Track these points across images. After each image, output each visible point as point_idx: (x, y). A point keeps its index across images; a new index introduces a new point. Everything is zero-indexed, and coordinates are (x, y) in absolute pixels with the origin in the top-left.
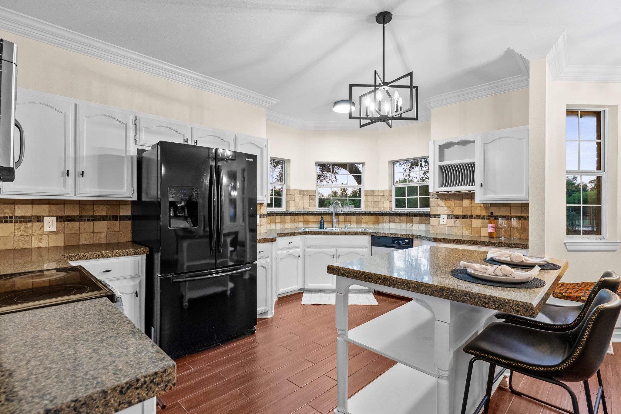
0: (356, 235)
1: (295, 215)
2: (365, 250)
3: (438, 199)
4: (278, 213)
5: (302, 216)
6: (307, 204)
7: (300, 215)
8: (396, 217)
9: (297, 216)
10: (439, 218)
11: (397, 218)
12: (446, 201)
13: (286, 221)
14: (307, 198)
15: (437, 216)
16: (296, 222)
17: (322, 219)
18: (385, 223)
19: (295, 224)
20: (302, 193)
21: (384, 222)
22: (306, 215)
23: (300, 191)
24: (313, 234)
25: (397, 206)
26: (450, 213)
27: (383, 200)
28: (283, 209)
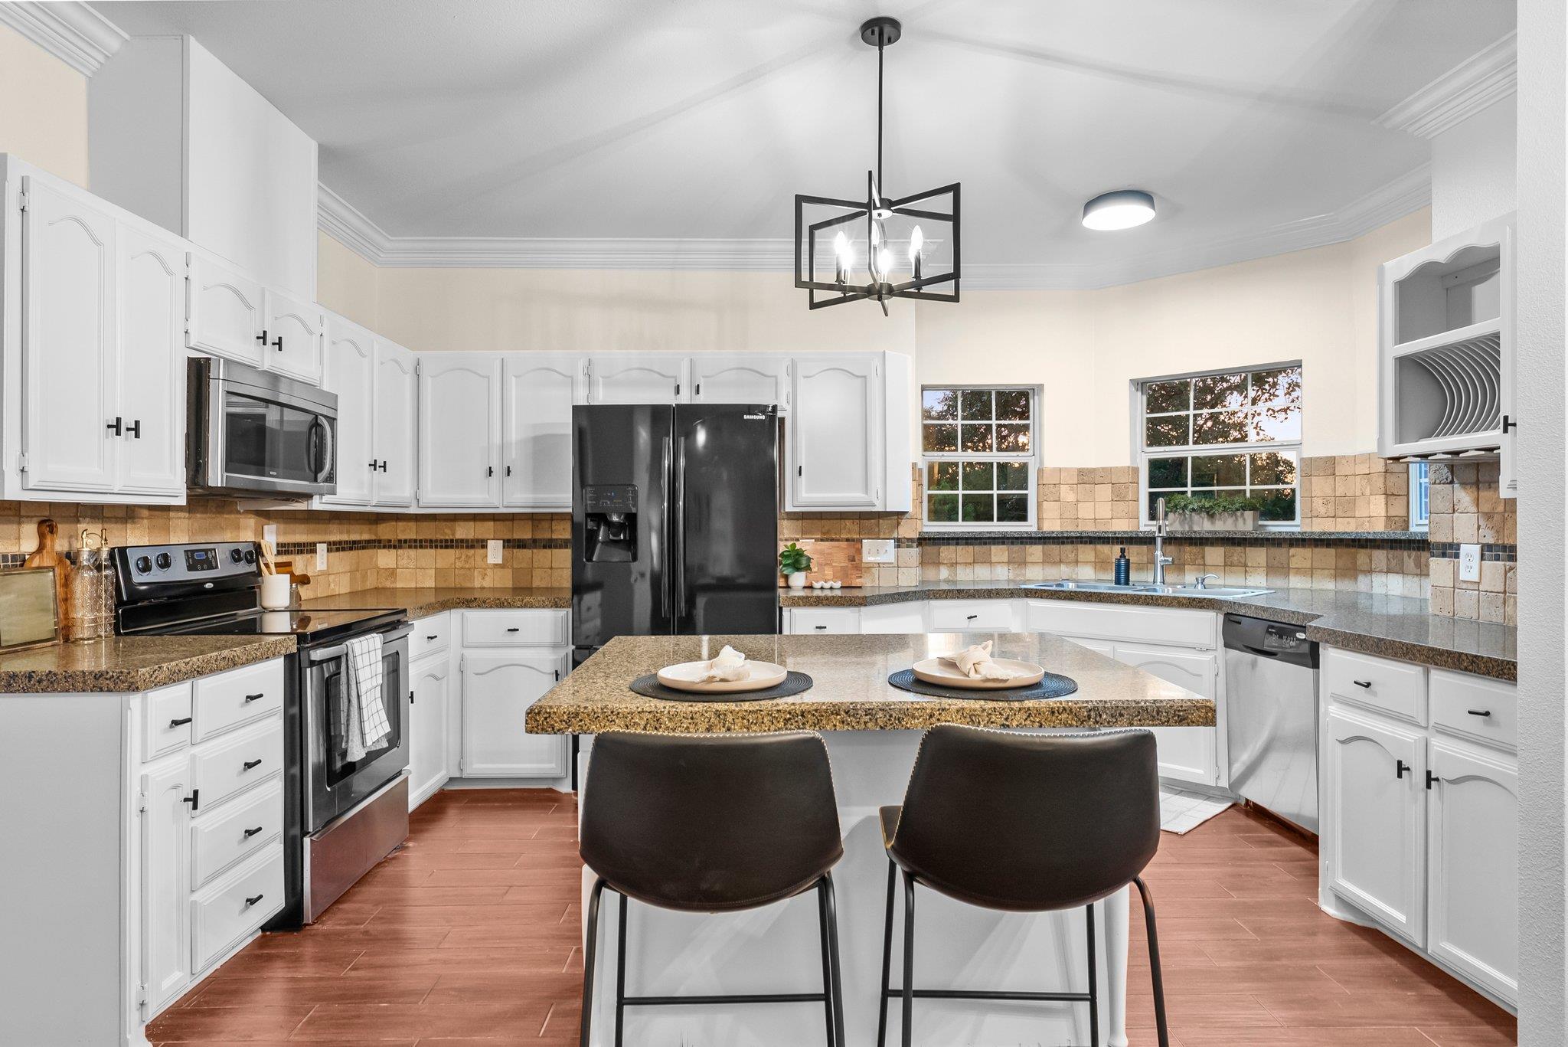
0: (1173, 606)
1: (1063, 543)
2: (1207, 657)
3: (1452, 482)
4: (989, 535)
5: (1089, 548)
6: (1104, 511)
7: (1081, 543)
8: (1406, 553)
9: (1069, 547)
10: (1457, 556)
12: (1478, 489)
13: (1029, 559)
14: (1104, 492)
15: (1450, 550)
16: (1068, 563)
17: (1123, 556)
18: (1374, 575)
19: (1063, 567)
20: (1086, 477)
21: (1370, 571)
22: (1104, 543)
23: (1082, 472)
26: (1490, 540)
27: (1368, 492)
28: (1029, 526)
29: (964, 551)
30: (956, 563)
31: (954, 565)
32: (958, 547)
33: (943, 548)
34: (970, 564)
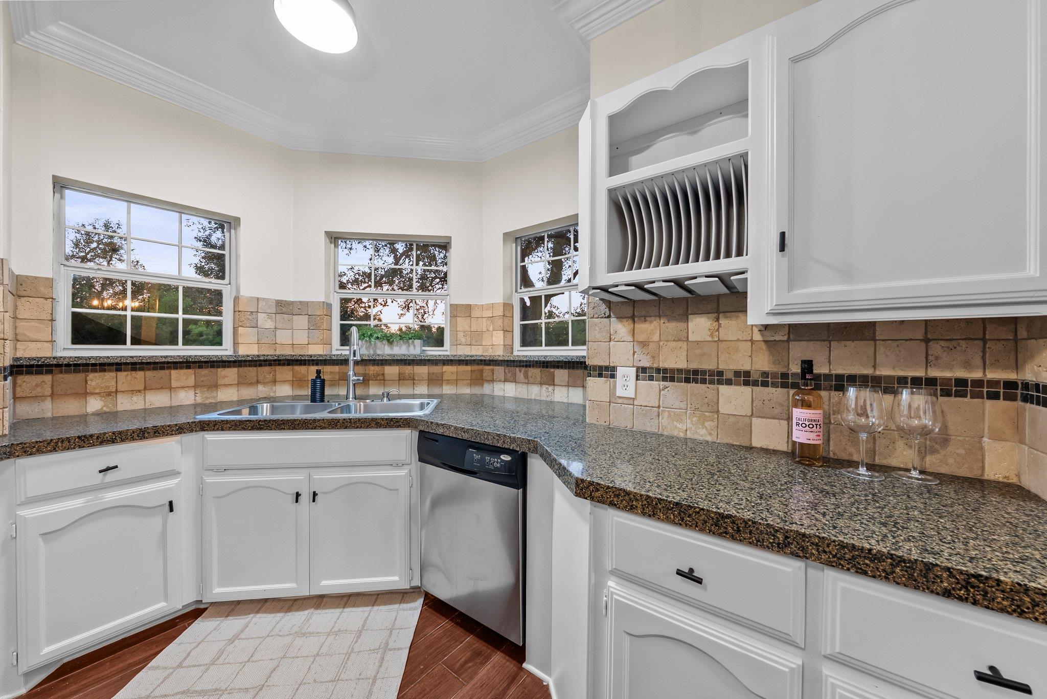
0: (372, 427)
1: (260, 365)
2: (402, 472)
3: (609, 317)
4: (164, 360)
5: (287, 369)
6: (301, 337)
7: (279, 365)
9: (267, 369)
10: (613, 376)
11: (520, 371)
12: (634, 322)
13: (221, 382)
14: (301, 322)
15: (608, 371)
16: (265, 384)
17: (318, 377)
18: (495, 383)
19: (261, 388)
20: (286, 308)
21: (493, 381)
22: (301, 364)
23: (279, 303)
24: (229, 429)
25: (524, 343)
26: (646, 363)
27: (491, 329)
28: (225, 350)
29: (129, 378)
30: (116, 392)
31: (111, 394)
32: (119, 373)
33: (91, 376)
34: (139, 391)
